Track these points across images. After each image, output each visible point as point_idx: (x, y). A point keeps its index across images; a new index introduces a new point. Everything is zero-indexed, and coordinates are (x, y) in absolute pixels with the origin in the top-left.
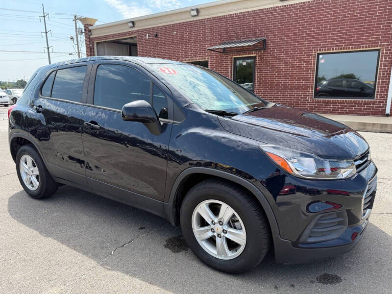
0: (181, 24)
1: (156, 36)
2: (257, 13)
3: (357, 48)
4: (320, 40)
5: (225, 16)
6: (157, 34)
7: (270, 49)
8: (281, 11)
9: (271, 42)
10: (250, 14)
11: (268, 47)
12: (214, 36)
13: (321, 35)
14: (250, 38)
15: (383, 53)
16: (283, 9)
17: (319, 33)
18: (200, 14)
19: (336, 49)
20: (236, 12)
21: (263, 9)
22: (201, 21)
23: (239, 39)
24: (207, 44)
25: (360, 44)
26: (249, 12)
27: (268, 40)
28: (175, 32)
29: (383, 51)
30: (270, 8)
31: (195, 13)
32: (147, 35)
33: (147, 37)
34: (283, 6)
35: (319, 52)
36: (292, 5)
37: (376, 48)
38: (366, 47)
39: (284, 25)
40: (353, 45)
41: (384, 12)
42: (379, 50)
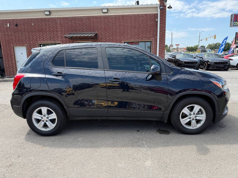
0: (38, 19)
1: (17, 25)
2: (90, 18)
3: (142, 40)
4: (125, 35)
5: (69, 17)
6: (17, 24)
7: (100, 38)
8: (104, 19)
9: (100, 35)
10: (86, 18)
11: (98, 37)
12: (63, 29)
13: (125, 33)
14: (87, 31)
15: (153, 43)
16: (105, 17)
17: (124, 32)
18: (51, 14)
19: (133, 40)
20: (77, 16)
21: (93, 16)
22: (53, 19)
23: (80, 32)
24: (59, 33)
25: (143, 38)
26: (85, 17)
27: (98, 34)
28: (33, 24)
29: (153, 42)
30: (97, 16)
31: (48, 13)
32: (8, 24)
33: (8, 26)
34: (105, 16)
35: (125, 41)
36: (109, 16)
37: (150, 40)
38: (146, 40)
39: (106, 26)
40: (141, 39)
41: (152, 24)
42: (151, 41)
